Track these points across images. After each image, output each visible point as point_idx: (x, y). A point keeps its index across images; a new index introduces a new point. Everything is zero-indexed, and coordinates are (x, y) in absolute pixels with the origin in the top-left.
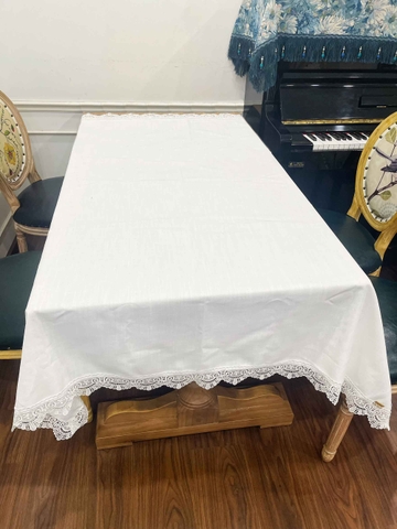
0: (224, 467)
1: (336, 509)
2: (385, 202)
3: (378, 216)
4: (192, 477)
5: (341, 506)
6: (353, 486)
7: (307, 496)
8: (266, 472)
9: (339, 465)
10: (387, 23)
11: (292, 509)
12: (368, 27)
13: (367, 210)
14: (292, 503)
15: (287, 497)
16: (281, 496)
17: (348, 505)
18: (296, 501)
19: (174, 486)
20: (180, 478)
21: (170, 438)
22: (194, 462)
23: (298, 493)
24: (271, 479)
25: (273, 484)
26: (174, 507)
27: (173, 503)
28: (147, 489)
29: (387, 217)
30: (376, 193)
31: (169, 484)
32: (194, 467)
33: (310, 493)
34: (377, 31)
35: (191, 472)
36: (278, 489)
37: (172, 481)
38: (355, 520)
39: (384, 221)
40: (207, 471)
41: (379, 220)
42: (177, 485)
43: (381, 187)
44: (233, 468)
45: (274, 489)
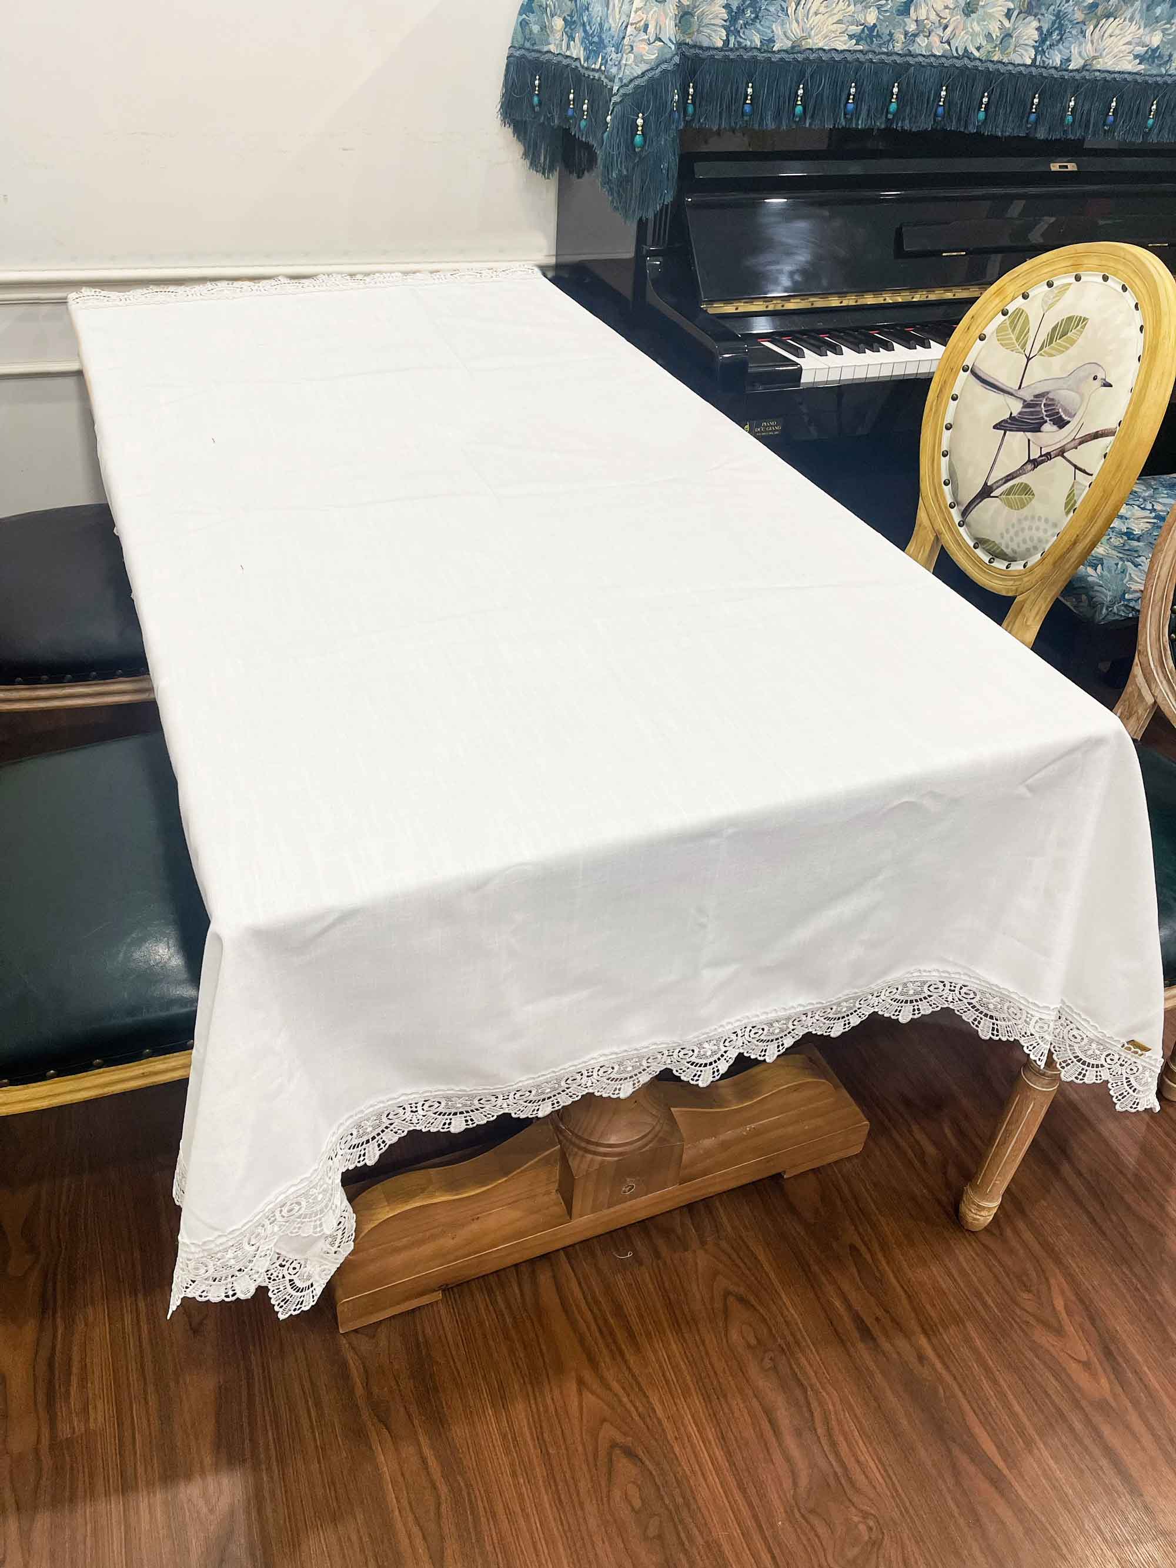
0: (718, 1305)
1: (1035, 1348)
2: (1015, 514)
3: (997, 554)
4: (638, 1349)
5: (1044, 1338)
6: (1057, 1280)
7: (953, 1330)
8: (830, 1290)
9: (1009, 1232)
10: (959, 17)
11: (925, 1372)
12: (912, 27)
13: (959, 542)
14: (921, 1358)
15: (901, 1343)
16: (887, 1346)
17: (1059, 1331)
18: (930, 1352)
19: (596, 1386)
20: (605, 1359)
21: (546, 1256)
22: (630, 1307)
23: (929, 1330)
24: (849, 1307)
25: (858, 1320)
26: (614, 1445)
27: (609, 1432)
28: (520, 1410)
29: (1028, 553)
30: (986, 492)
31: (581, 1382)
32: (634, 1319)
33: (958, 1321)
34: (935, 39)
35: (631, 1336)
36: (876, 1331)
37: (588, 1375)
38: (1087, 1365)
39: (1017, 567)
40: (676, 1325)
41: (1000, 565)
42: (602, 1380)
43: (998, 474)
44: (742, 1300)
45: (866, 1333)
